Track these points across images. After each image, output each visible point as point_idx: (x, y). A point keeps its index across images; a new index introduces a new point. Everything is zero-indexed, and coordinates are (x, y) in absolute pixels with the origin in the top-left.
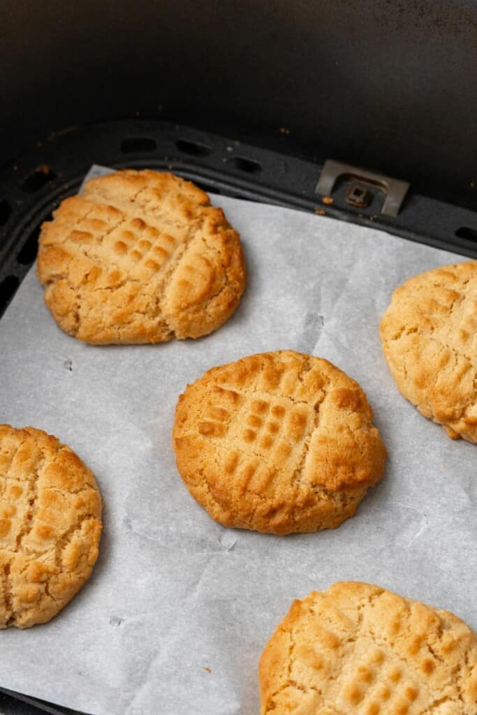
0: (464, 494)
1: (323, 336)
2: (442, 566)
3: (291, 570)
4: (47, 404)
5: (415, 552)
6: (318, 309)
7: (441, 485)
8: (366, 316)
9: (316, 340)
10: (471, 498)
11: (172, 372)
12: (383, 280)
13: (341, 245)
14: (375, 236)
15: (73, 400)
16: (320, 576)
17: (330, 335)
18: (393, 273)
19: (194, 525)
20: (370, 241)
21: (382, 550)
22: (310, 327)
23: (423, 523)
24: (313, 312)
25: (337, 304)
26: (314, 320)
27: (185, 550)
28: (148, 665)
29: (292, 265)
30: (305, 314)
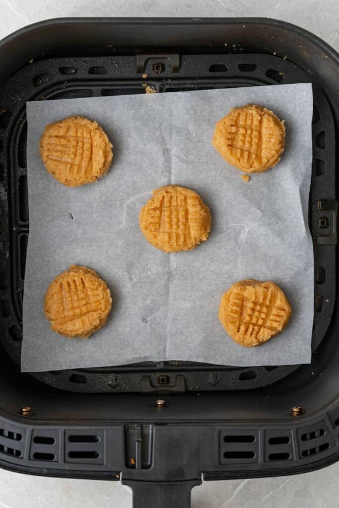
0: (258, 211)
1: (173, 158)
2: (260, 245)
3: (202, 269)
4: (70, 238)
5: (247, 243)
6: (166, 144)
7: (248, 210)
8: (188, 140)
9: (171, 160)
10: (262, 211)
11: (116, 201)
12: (188, 117)
13: (162, 106)
14: (176, 95)
15: (81, 232)
16: (214, 267)
17: (175, 156)
18: (192, 112)
19: (157, 267)
20: (175, 98)
21: (234, 247)
22: (166, 155)
23: (246, 229)
24: (164, 147)
25: (173, 139)
26: (166, 151)
27: (158, 280)
28: (165, 333)
29: (145, 125)
30: (161, 149)
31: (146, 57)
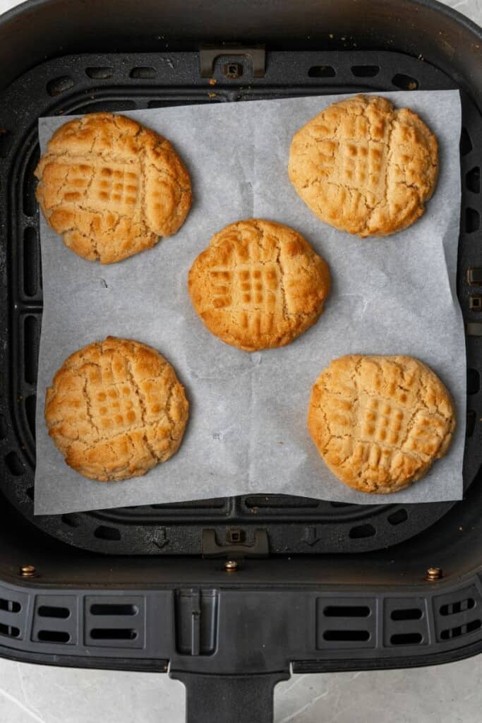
0: (382, 274)
1: (256, 196)
2: (386, 324)
3: (300, 361)
4: (104, 315)
5: (366, 321)
6: (244, 177)
7: (367, 273)
8: (277, 170)
9: (252, 200)
10: (388, 274)
11: (170, 260)
12: (277, 137)
13: (239, 121)
14: (259, 105)
15: (120, 307)
16: (318, 357)
17: (260, 194)
18: (281, 129)
19: (233, 358)
20: (257, 110)
21: (347, 328)
22: (244, 193)
23: (365, 300)
24: (242, 181)
25: (255, 168)
26: (245, 187)
27: (234, 376)
28: (247, 453)
29: (213, 149)
30: (238, 185)
31: (214, 53)
